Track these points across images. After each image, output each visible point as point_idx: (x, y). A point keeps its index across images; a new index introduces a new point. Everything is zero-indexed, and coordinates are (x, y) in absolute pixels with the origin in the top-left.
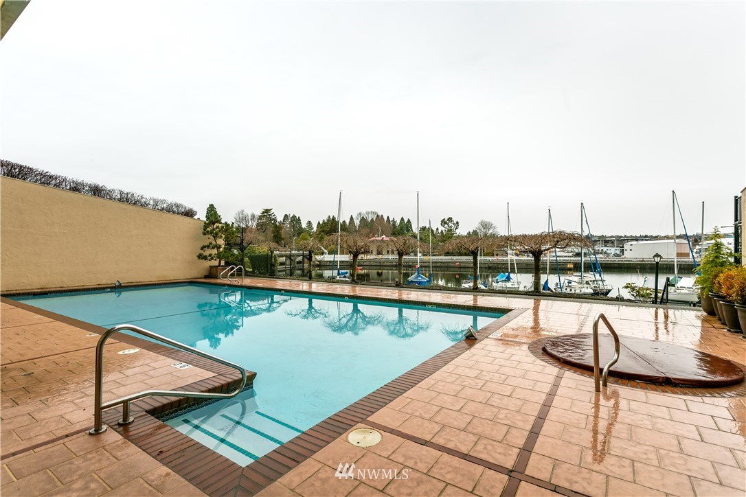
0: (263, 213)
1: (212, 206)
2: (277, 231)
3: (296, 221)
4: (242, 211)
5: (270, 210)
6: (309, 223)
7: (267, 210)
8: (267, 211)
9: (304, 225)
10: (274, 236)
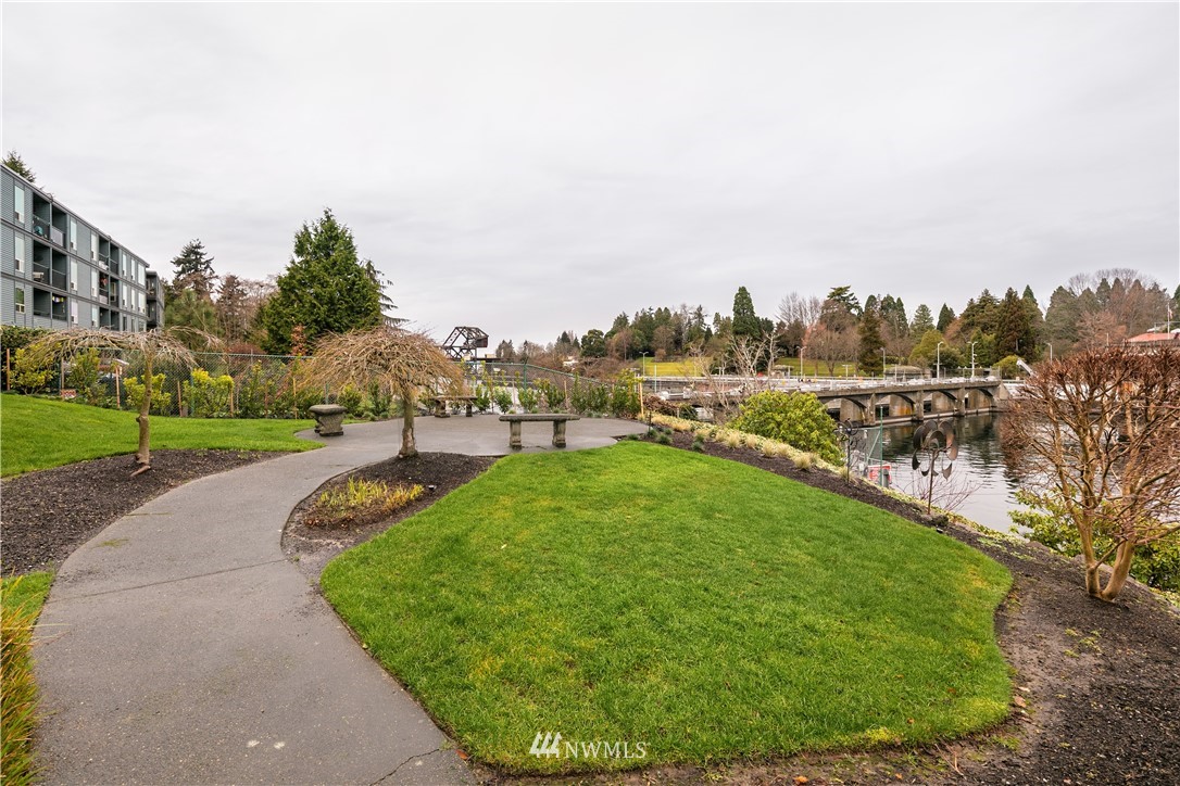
0: (833, 295)
1: (743, 290)
2: (870, 329)
3: (893, 306)
4: (794, 296)
5: (846, 289)
6: (924, 309)
7: (841, 289)
8: (839, 291)
9: (911, 315)
10: (865, 339)
